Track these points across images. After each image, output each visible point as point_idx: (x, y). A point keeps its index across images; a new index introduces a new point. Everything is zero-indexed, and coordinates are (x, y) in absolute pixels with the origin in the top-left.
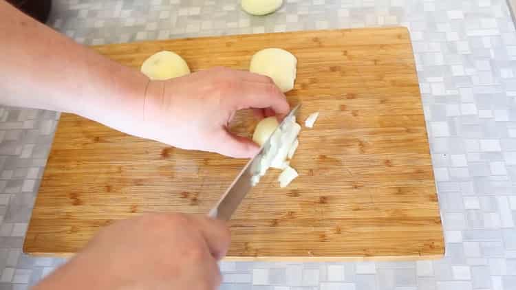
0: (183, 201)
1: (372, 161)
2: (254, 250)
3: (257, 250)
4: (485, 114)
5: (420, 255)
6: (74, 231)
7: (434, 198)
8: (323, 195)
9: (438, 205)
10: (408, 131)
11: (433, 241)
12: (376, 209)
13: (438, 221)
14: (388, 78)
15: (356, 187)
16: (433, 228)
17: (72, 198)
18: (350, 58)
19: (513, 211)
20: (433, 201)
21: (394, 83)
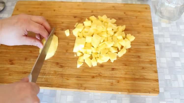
0: (57, 66)
1: (133, 56)
2: (84, 87)
3: (85, 87)
4: (174, 42)
5: (150, 93)
6: (10, 75)
7: (156, 72)
8: (113, 67)
9: (157, 75)
10: (148, 45)
11: (155, 88)
12: (133, 74)
13: (157, 81)
14: (141, 24)
15: (126, 65)
16: (155, 83)
17: (10, 62)
18: (127, 15)
19: (183, 81)
20: (156, 73)
21: (143, 26)
